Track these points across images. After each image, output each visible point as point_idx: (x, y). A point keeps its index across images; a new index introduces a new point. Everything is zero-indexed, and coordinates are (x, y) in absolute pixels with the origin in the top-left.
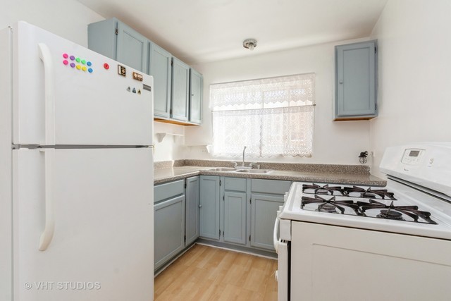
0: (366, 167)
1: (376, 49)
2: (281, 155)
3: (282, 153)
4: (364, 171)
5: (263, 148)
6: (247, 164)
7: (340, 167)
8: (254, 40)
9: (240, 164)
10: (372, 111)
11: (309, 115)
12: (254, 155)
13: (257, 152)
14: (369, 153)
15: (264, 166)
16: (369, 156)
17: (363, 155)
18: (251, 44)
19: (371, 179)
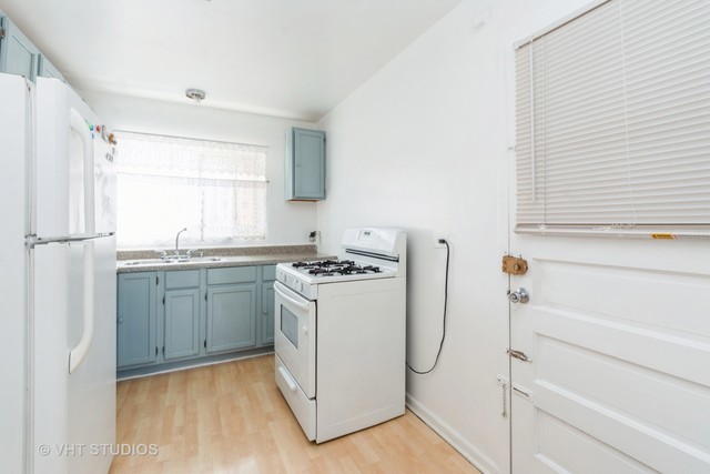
0: (314, 246)
1: (325, 140)
2: (230, 239)
3: (231, 235)
4: (311, 250)
5: (205, 229)
6: (183, 252)
7: (293, 247)
8: (203, 93)
9: (170, 253)
10: (322, 195)
11: (262, 192)
12: (192, 240)
13: (198, 236)
14: (317, 233)
15: (207, 253)
16: (317, 237)
17: (313, 235)
18: (198, 96)
19: (318, 256)
